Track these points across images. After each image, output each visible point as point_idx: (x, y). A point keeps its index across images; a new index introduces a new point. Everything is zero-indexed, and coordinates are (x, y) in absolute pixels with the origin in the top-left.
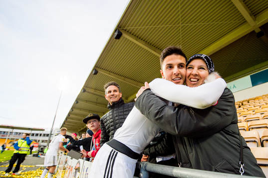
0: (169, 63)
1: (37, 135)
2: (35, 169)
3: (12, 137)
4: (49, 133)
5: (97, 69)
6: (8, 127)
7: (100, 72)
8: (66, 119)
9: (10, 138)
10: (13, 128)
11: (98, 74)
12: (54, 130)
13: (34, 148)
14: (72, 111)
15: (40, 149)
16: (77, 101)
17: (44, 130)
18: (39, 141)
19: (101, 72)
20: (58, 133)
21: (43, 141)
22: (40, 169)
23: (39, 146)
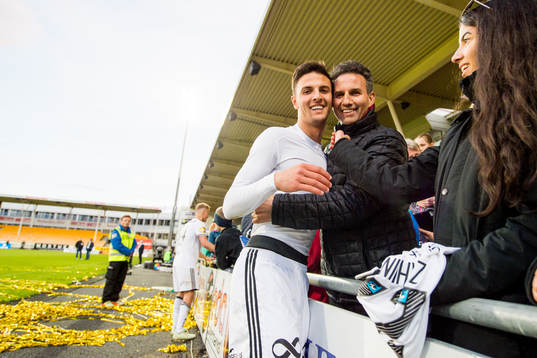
0: (308, 85)
1: (148, 222)
2: (151, 295)
3: (104, 226)
4: (170, 218)
5: (259, 60)
6: (96, 207)
7: (266, 66)
8: (201, 186)
9: (102, 228)
10: (105, 208)
11: (260, 72)
12: (178, 210)
13: (145, 250)
14: (212, 165)
15: (157, 253)
16: (220, 144)
17: (160, 211)
18: (152, 235)
19: (268, 66)
20: (187, 217)
21: (160, 236)
22: (161, 295)
23: (154, 247)
